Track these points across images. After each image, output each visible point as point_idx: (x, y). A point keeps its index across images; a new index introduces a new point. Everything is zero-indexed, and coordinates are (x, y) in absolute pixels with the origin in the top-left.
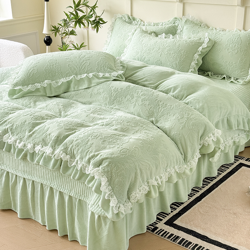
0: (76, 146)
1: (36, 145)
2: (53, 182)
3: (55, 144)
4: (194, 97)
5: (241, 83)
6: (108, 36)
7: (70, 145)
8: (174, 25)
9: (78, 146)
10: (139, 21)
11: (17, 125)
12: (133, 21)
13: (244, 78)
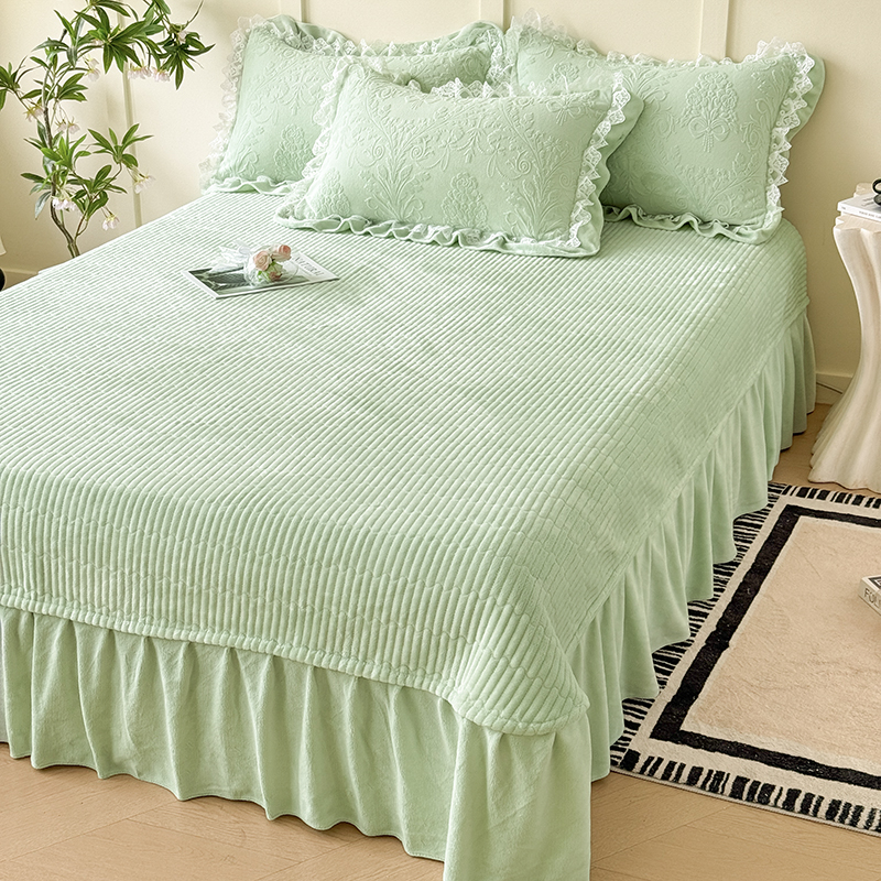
2: (284, 638)
5: (754, 238)
6: (228, 98)
8: (475, 49)
10: (335, 38)
12: (315, 41)
13: (754, 220)
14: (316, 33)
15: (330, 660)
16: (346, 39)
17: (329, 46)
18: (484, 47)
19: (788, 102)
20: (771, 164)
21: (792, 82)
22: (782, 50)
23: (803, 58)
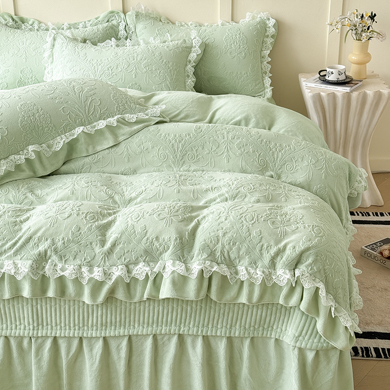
0: (229, 243)
1: (131, 267)
2: (185, 324)
3: (183, 252)
4: (283, 128)
7: (215, 245)
9: (234, 244)
11: (63, 239)
12: (23, 25)
13: (261, 93)
14: (23, 21)
15: (212, 331)
16: (40, 22)
17: (31, 27)
18: (114, 22)
19: (265, 39)
20: (263, 68)
21: (266, 30)
22: (259, 16)
23: (269, 19)
